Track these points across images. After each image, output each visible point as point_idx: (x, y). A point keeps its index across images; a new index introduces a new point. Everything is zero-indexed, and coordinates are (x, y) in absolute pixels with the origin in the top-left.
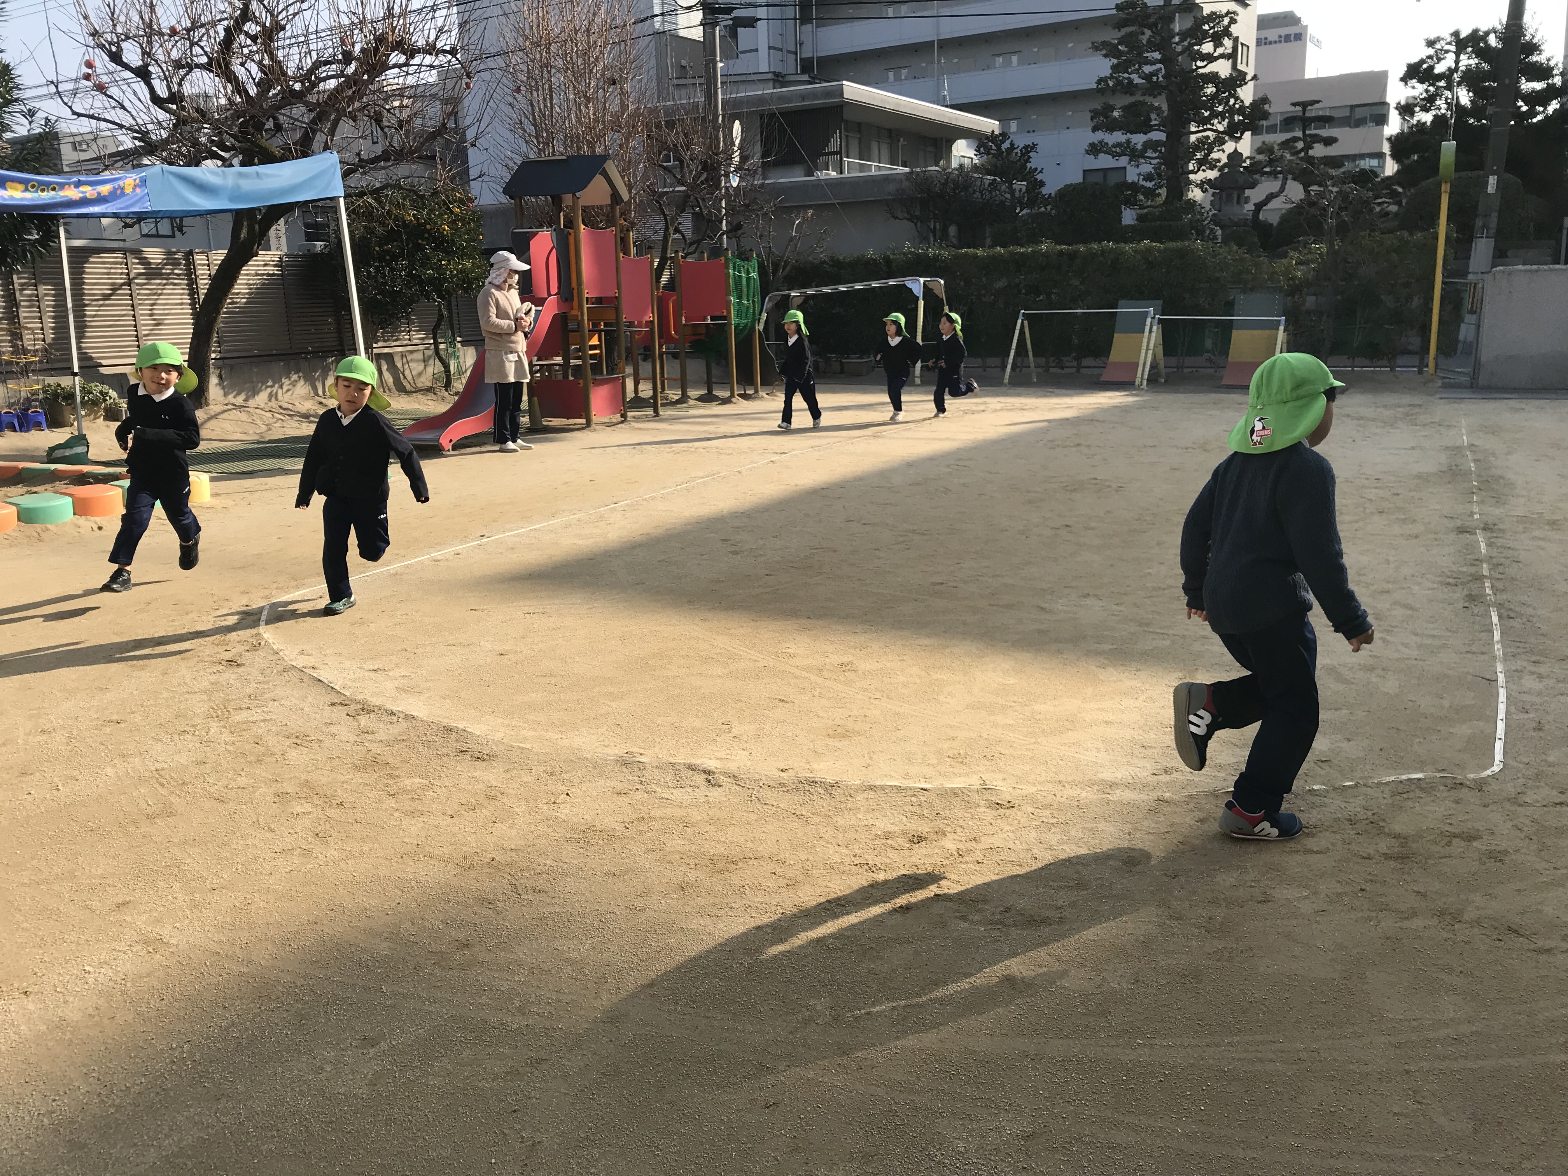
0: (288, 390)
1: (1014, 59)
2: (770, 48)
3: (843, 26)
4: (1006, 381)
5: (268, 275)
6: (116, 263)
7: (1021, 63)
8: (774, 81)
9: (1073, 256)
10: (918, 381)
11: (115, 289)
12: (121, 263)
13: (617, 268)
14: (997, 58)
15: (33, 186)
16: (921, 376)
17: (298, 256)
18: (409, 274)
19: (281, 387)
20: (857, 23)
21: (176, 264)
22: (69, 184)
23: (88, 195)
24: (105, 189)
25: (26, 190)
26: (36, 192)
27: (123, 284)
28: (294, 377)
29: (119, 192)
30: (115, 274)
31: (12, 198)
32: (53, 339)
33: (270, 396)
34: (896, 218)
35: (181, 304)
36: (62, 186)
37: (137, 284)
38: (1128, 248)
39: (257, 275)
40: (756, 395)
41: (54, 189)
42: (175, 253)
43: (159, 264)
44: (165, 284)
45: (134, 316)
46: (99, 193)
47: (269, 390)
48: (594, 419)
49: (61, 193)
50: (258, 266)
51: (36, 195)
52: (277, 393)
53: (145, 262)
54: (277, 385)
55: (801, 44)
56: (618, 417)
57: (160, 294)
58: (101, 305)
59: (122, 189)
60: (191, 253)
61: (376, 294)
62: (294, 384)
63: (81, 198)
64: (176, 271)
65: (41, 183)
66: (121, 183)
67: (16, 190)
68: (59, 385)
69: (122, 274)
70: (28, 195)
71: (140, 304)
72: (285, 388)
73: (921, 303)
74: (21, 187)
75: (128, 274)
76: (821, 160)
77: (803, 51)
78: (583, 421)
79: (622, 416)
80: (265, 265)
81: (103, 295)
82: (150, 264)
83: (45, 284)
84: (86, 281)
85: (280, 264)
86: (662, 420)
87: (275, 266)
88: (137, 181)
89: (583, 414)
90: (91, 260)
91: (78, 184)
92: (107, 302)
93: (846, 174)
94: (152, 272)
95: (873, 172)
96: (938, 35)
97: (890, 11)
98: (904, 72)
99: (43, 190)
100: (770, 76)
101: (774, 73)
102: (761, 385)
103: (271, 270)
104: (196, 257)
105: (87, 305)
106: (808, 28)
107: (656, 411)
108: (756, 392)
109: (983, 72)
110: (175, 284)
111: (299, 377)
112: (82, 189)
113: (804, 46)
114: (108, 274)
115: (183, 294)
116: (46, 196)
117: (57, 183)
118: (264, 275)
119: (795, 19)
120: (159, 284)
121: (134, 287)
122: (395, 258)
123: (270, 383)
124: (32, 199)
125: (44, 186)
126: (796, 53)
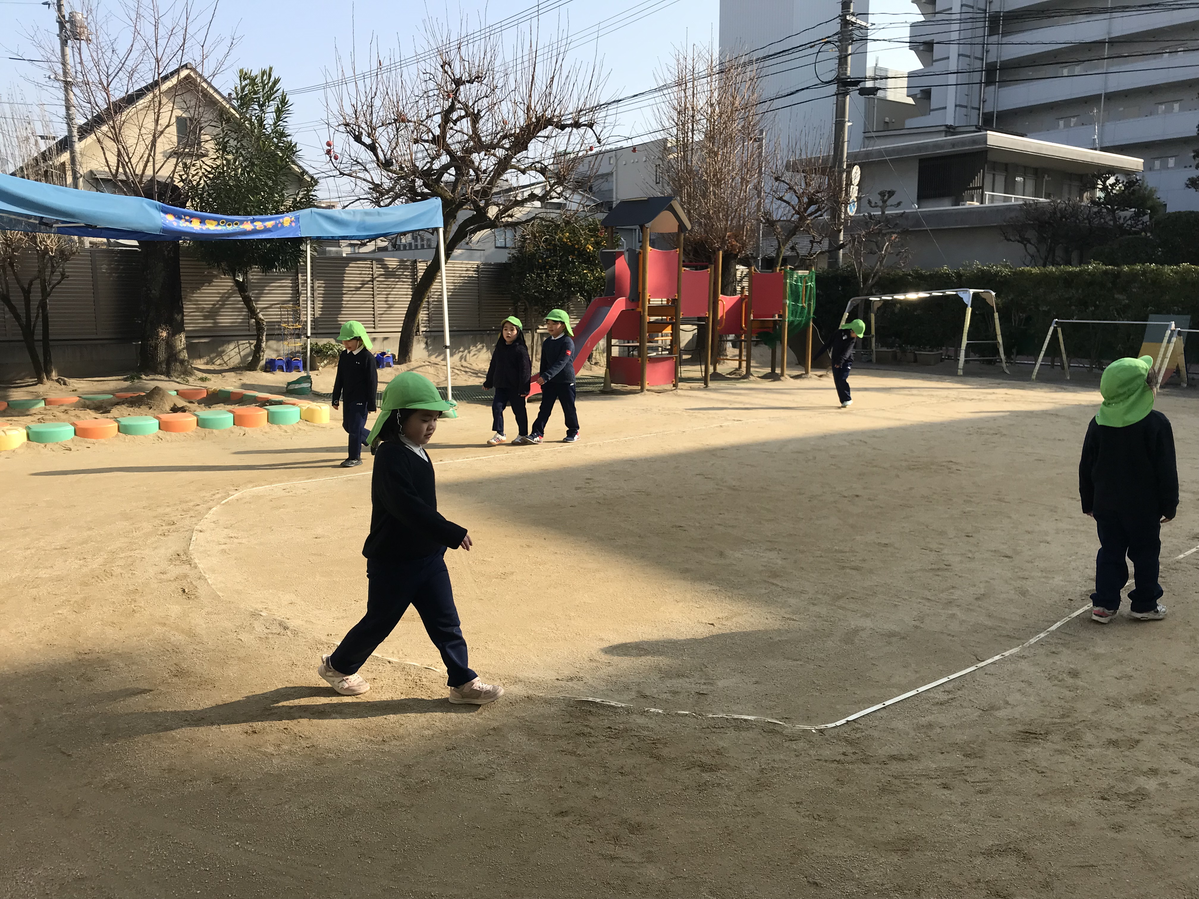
0: (475, 355)
1: (1176, 106)
2: (956, 106)
3: (1021, 85)
4: (1034, 377)
5: (469, 277)
6: (367, 267)
7: (1181, 109)
8: (946, 132)
9: (1117, 276)
10: (960, 372)
11: (364, 283)
12: (369, 268)
13: (678, 278)
14: (1160, 106)
15: (223, 222)
16: (964, 369)
17: (490, 265)
18: (560, 279)
19: (469, 352)
20: (1035, 82)
21: (406, 268)
22: (247, 221)
23: (257, 228)
24: (269, 224)
25: (219, 224)
26: (225, 225)
27: (369, 281)
28: (479, 346)
29: (279, 225)
30: (365, 274)
31: (208, 229)
32: (321, 315)
33: (461, 358)
34: (1009, 240)
35: (407, 295)
36: (242, 222)
37: (378, 281)
38: (1167, 269)
39: (460, 277)
40: (805, 376)
41: (236, 224)
42: (406, 261)
43: (394, 268)
44: (398, 282)
45: (373, 301)
46: (265, 226)
47: (461, 354)
48: (647, 387)
49: (241, 227)
50: (462, 271)
51: (224, 228)
52: (466, 356)
53: (385, 267)
54: (466, 351)
55: (984, 102)
56: (670, 386)
57: (394, 288)
58: (354, 294)
59: (282, 224)
60: (415, 261)
61: (535, 292)
62: (479, 351)
63: (253, 230)
64: (405, 273)
65: (227, 221)
66: (281, 220)
67: (212, 224)
68: (317, 344)
69: (369, 274)
70: (219, 228)
71: (378, 294)
72: (472, 353)
73: (969, 310)
74: (216, 223)
75: (372, 275)
76: (966, 194)
77: (985, 106)
78: (639, 388)
79: (674, 386)
80: (467, 270)
81: (356, 287)
82: (388, 268)
83: (318, 280)
84: (346, 278)
85: (478, 270)
86: (710, 390)
87: (474, 271)
88: (293, 219)
89: (639, 382)
90: (350, 265)
91: (253, 221)
92: (358, 292)
93: (987, 203)
94: (389, 274)
95: (1013, 202)
96: (1105, 90)
97: (1065, 72)
98: (1073, 120)
99: (229, 225)
100: (943, 128)
101: (946, 126)
102: (811, 367)
103: (471, 273)
104: (418, 264)
105: (345, 294)
106: (992, 88)
107: (706, 384)
108: (807, 373)
109: (1146, 118)
110: (404, 282)
111: (483, 346)
112: (255, 224)
113: (986, 103)
114: (360, 274)
115: (408, 288)
116: (230, 228)
117: (238, 220)
118: (465, 277)
119: (981, 83)
120: (393, 281)
121: (375, 282)
122: (552, 268)
123: (462, 349)
124: (221, 230)
125: (230, 222)
126: (979, 109)
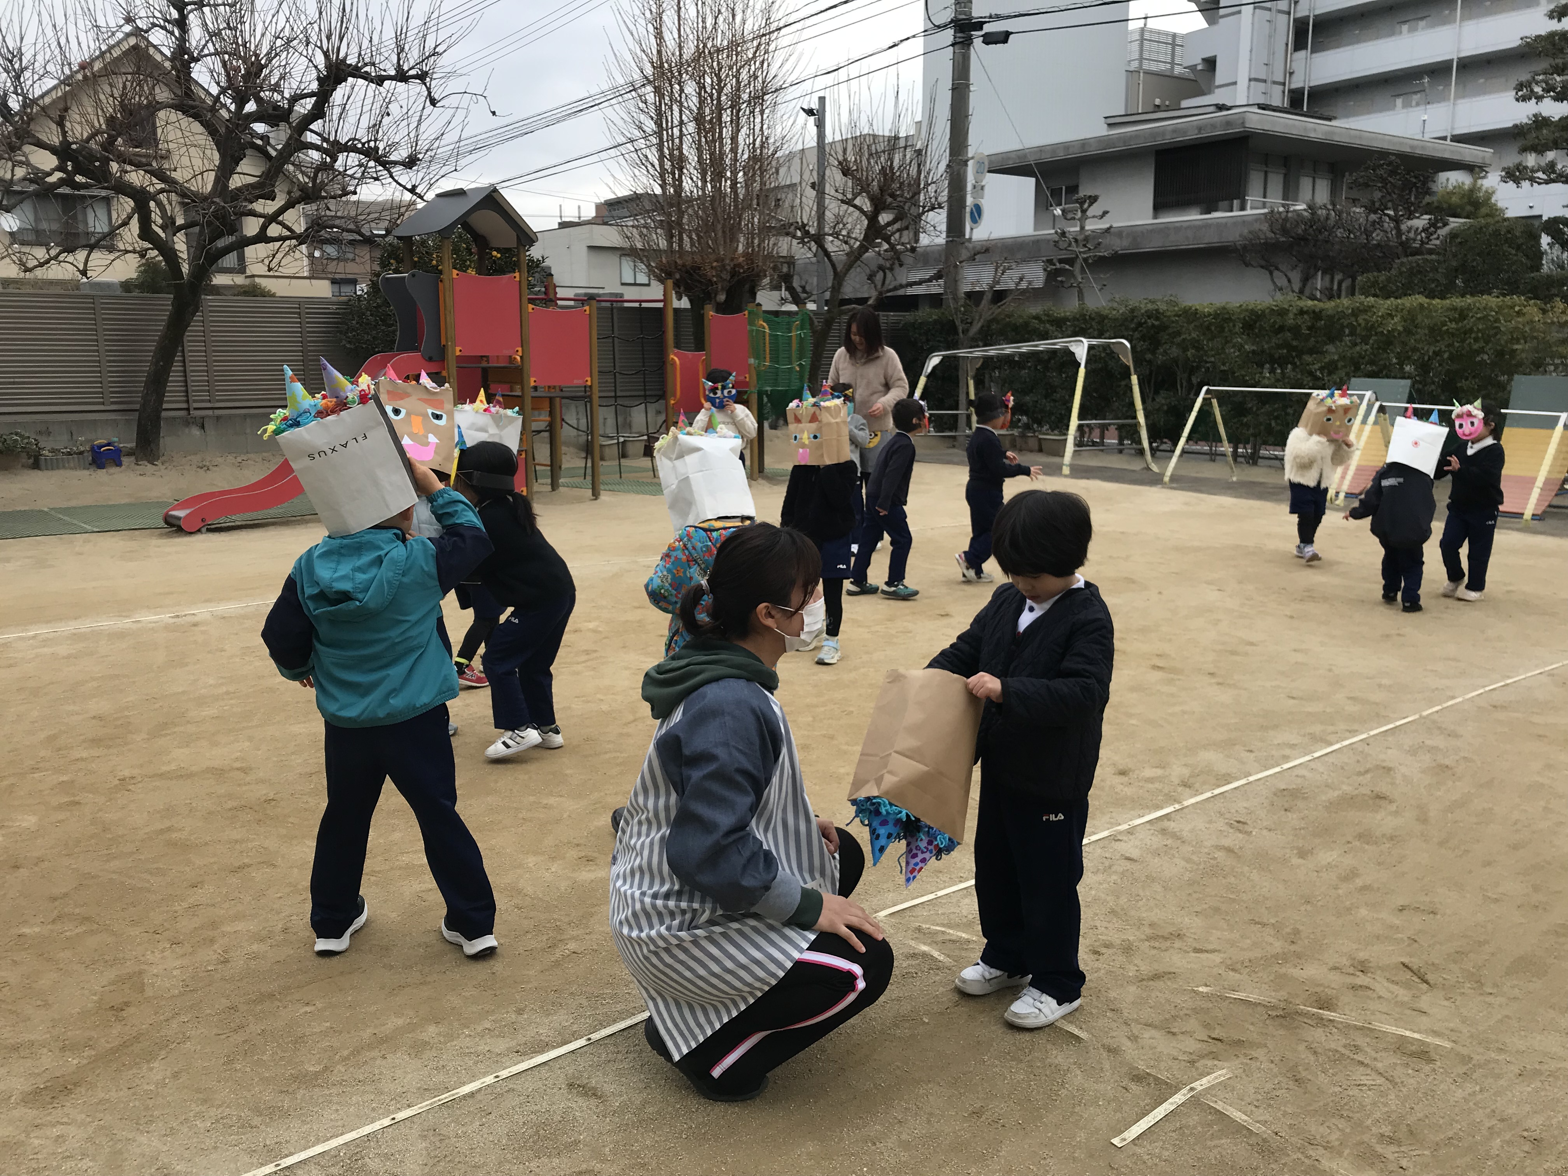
2: (1250, 80)
4: (1166, 479)
10: (1066, 470)
13: (521, 322)
55: (1290, 74)
73: (1082, 371)
77: (1293, 80)
85: (300, 311)
96: (1457, 53)
98: (1416, 97)
106: (1302, 54)
113: (1293, 76)
119: (1287, 46)
126: (1284, 84)
